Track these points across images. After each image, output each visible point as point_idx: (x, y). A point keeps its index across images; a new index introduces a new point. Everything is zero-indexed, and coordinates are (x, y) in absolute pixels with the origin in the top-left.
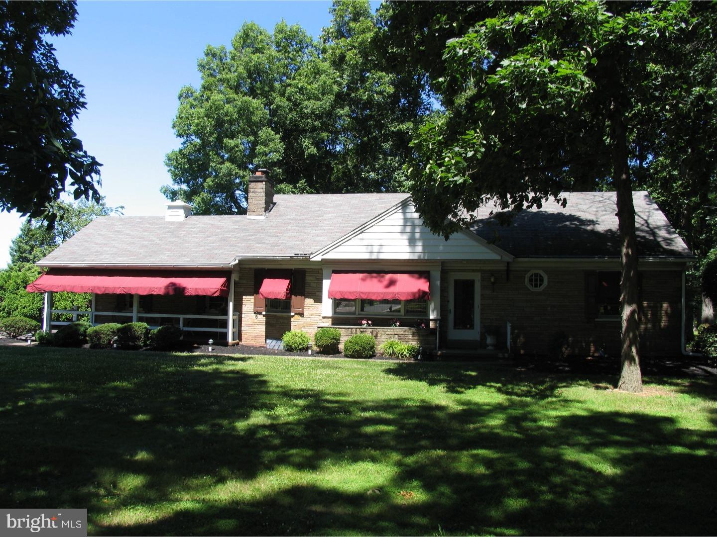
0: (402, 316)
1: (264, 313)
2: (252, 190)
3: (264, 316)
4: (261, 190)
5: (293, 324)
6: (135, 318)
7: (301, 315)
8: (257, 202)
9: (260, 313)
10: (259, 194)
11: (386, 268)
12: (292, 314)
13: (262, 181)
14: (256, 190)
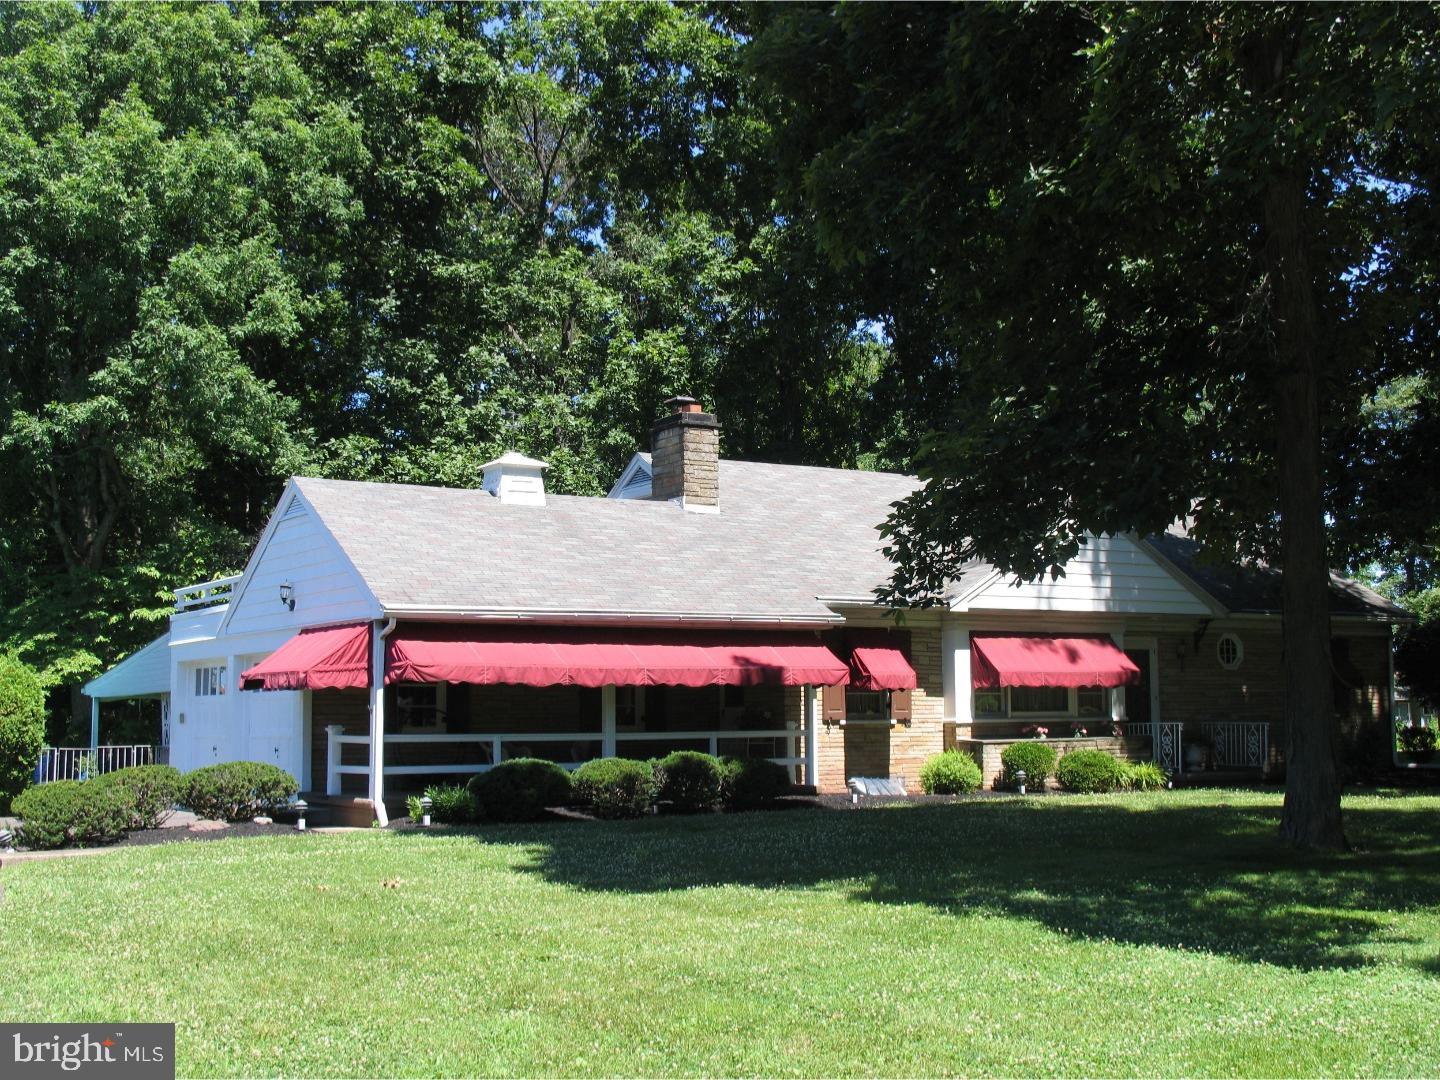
0: (1072, 717)
1: (843, 722)
2: (692, 446)
3: (841, 727)
4: (711, 448)
5: (893, 742)
6: (609, 745)
7: (906, 722)
8: (703, 474)
9: (836, 722)
10: (707, 457)
11: (1051, 628)
12: (894, 721)
13: (712, 428)
14: (701, 446)
